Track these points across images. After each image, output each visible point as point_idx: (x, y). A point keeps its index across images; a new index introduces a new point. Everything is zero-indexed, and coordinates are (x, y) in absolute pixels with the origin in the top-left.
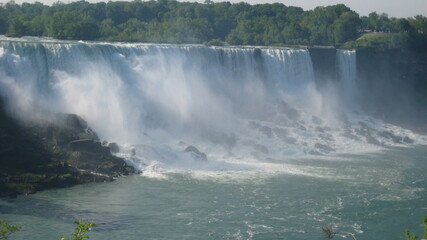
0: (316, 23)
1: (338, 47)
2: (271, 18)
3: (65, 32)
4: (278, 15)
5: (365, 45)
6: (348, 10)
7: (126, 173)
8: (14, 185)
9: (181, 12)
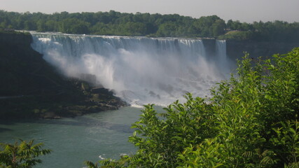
0: (202, 26)
1: (216, 38)
2: (175, 22)
3: (71, 30)
4: (178, 20)
5: (230, 37)
6: (219, 18)
7: (123, 106)
8: (71, 111)
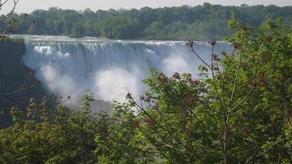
9: (219, 14)
